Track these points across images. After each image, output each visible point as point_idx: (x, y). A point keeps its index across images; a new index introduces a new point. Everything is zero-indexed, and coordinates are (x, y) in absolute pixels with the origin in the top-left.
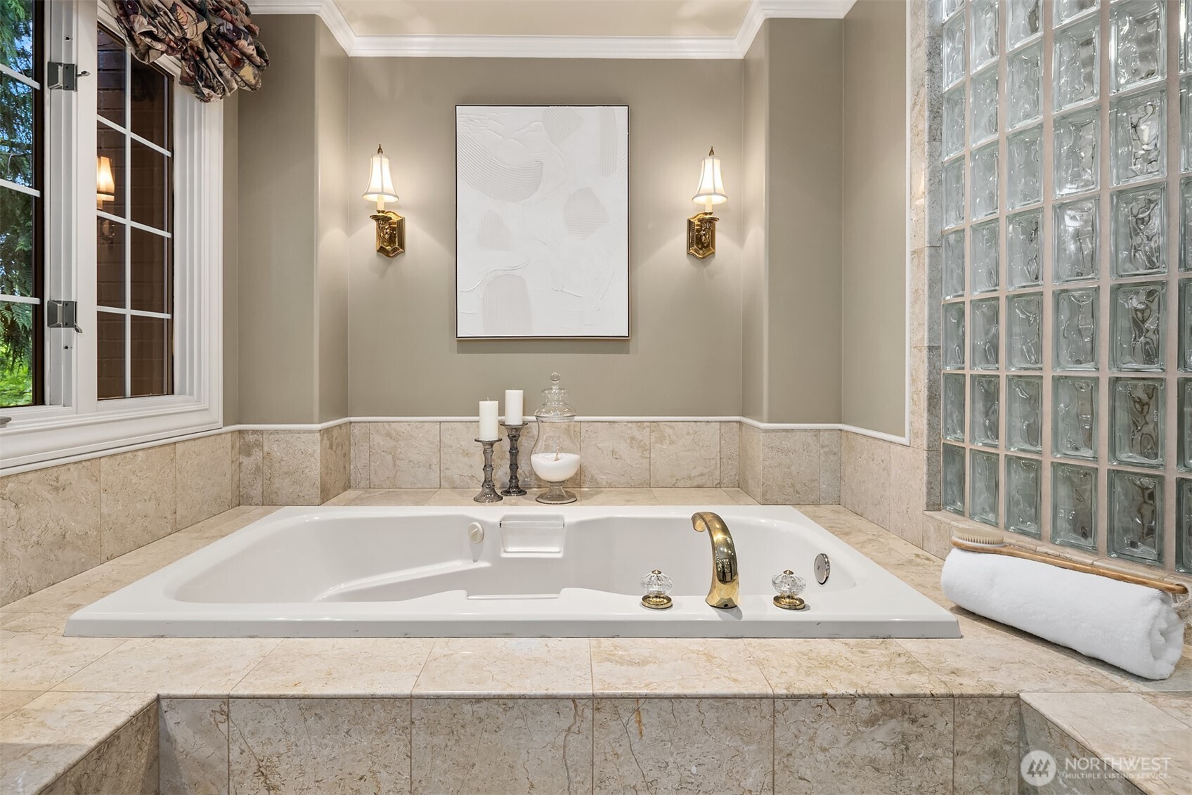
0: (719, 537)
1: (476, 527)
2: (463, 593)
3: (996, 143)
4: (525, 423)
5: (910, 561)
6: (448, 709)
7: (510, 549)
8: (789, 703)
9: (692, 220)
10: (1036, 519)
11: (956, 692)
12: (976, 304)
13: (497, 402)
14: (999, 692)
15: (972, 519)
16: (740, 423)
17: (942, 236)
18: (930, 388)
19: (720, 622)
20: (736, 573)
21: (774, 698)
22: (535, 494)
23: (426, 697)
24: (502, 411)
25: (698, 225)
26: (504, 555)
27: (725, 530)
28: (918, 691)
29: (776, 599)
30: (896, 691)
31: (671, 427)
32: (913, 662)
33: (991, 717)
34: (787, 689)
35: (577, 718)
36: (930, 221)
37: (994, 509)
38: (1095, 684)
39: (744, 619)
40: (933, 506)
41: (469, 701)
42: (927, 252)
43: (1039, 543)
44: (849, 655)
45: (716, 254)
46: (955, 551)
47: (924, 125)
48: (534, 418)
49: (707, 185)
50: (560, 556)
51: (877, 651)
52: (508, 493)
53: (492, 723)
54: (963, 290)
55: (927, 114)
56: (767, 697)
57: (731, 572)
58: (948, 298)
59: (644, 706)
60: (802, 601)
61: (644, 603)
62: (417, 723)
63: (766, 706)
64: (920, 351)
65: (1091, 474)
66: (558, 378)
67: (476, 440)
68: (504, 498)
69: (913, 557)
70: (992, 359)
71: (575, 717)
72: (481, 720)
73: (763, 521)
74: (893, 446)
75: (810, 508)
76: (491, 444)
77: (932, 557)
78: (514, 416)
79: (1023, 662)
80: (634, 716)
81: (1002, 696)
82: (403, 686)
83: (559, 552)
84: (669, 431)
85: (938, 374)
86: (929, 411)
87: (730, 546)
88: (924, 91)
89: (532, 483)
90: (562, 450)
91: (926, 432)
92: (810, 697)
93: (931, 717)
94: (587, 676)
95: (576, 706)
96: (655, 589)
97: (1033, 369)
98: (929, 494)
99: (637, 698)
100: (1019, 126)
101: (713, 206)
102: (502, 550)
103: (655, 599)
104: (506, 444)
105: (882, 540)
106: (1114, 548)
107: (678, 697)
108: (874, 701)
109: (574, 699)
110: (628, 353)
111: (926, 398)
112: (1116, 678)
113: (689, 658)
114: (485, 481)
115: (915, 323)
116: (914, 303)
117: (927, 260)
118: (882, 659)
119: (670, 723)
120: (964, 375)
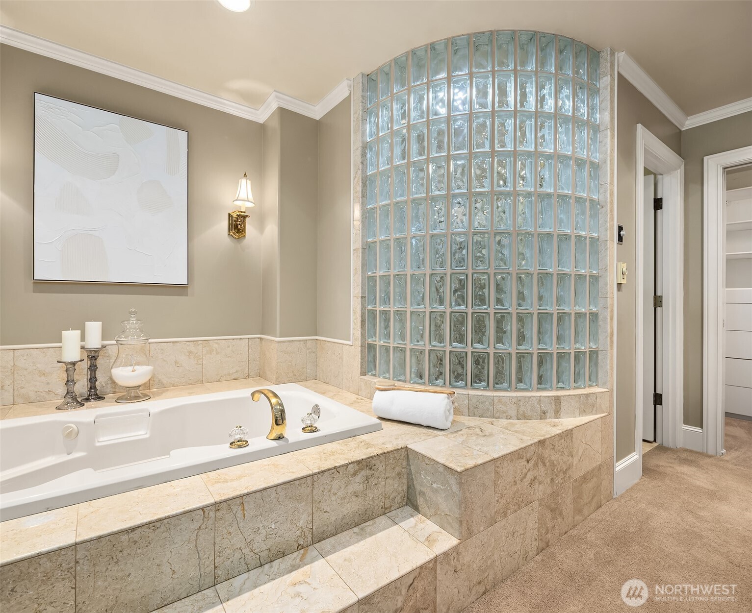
0: (274, 401)
1: (71, 427)
2: (90, 470)
3: (389, 205)
4: (103, 347)
5: (355, 402)
6: (109, 543)
7: (101, 439)
8: (320, 476)
9: (232, 214)
10: (404, 374)
11: (386, 451)
12: (381, 277)
13: (80, 331)
14: (400, 447)
15: (379, 377)
16: (260, 338)
17: (367, 244)
18: (362, 316)
19: (277, 447)
20: (285, 419)
21: (313, 475)
22: (113, 398)
23: (89, 540)
24: (83, 338)
25: (235, 218)
26: (98, 444)
27: (276, 396)
28: (372, 455)
29: (303, 429)
30: (364, 457)
31: (216, 343)
32: (367, 444)
33: (398, 459)
34: (319, 469)
35: (205, 519)
36: (362, 236)
37: (388, 371)
38: (429, 435)
39: (289, 442)
40: (363, 373)
41: (125, 532)
42: (360, 250)
43: (405, 383)
44: (341, 448)
45: (246, 236)
46: (378, 392)
47: (359, 189)
48: (114, 342)
49: (243, 195)
50: (147, 436)
51: (352, 443)
52: (87, 400)
53: (144, 542)
54: (376, 270)
55: (361, 184)
56: (310, 476)
57: (282, 419)
58: (369, 273)
59: (246, 500)
60: (316, 428)
61: (231, 447)
62: (81, 561)
63: (309, 479)
64: (358, 298)
65: (422, 352)
66: (135, 313)
67: (58, 362)
68: (85, 404)
69: (356, 399)
70: (387, 303)
71: (203, 519)
72: (135, 542)
73: (284, 393)
74: (344, 346)
75: (302, 383)
76: (74, 364)
77: (363, 398)
78: (94, 341)
79: (406, 434)
80: (240, 507)
81: (401, 448)
82: (69, 539)
83: (146, 434)
84: (216, 346)
85: (365, 310)
86: (361, 327)
87: (281, 405)
88: (360, 172)
89: (108, 390)
90: (138, 364)
91: (360, 338)
92: (329, 470)
93: (377, 465)
94: (207, 494)
95: (204, 512)
96: (238, 437)
97: (403, 308)
98: (361, 368)
99: (241, 496)
100: (398, 199)
101: (246, 207)
102: (96, 441)
103: (238, 443)
104: (86, 364)
105: (341, 394)
106: (431, 382)
107: (265, 489)
108: (355, 464)
109: (202, 509)
110: (187, 295)
111: (360, 321)
112: (435, 432)
113: (265, 469)
114: (68, 393)
115: (355, 285)
116: (354, 275)
117: (361, 255)
118: (355, 446)
119: (260, 504)
120: (376, 310)
